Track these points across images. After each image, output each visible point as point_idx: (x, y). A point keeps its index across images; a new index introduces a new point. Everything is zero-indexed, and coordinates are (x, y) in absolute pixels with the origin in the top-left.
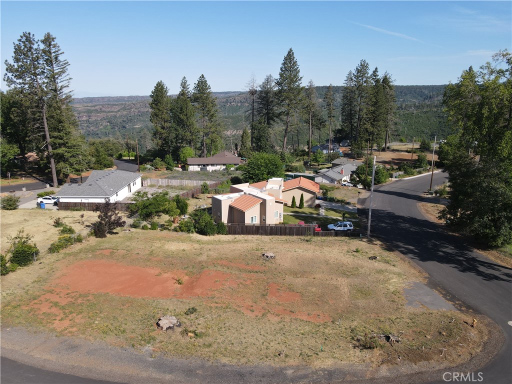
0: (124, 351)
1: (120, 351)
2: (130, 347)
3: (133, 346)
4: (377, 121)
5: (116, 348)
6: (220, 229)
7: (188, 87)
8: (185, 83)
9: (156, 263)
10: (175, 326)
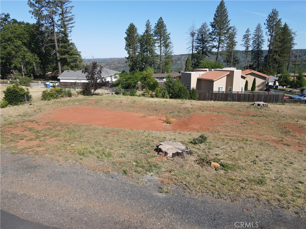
0: (111, 179)
1: (104, 178)
2: (121, 174)
3: (125, 172)
5: (96, 173)
6: (192, 95)
8: (149, 24)
9: (140, 109)
10: (184, 153)
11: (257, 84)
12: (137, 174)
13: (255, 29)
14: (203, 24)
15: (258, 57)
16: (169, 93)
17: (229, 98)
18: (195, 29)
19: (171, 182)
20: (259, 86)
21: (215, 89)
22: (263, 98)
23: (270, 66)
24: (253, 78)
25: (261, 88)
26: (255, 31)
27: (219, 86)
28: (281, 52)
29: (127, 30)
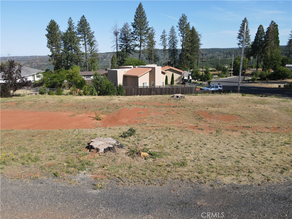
0: (39, 185)
1: (32, 185)
2: (51, 178)
3: (55, 175)
4: (192, 52)
6: (119, 91)
7: (73, 24)
8: (71, 22)
9: (68, 108)
10: (116, 147)
11: (175, 79)
12: (68, 175)
13: (170, 31)
14: (125, 24)
15: (175, 55)
16: (97, 90)
17: (153, 92)
18: (118, 29)
19: (104, 177)
20: (176, 80)
21: (140, 85)
22: (180, 90)
23: (184, 63)
24: (171, 73)
25: (178, 82)
26: (170, 32)
27: (144, 81)
28: (191, 51)
29: (48, 27)
